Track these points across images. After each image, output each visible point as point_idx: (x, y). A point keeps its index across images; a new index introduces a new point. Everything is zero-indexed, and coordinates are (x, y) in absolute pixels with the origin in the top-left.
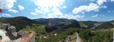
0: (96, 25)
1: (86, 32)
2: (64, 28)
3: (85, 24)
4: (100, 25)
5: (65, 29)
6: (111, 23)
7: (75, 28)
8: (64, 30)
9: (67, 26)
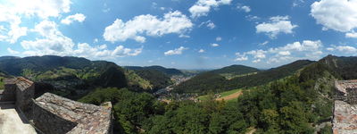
0: (177, 81)
1: (136, 100)
2: (77, 87)
3: (142, 76)
4: (187, 82)
5: (78, 91)
6: (222, 75)
7: (109, 88)
8: (76, 94)
9: (84, 80)
